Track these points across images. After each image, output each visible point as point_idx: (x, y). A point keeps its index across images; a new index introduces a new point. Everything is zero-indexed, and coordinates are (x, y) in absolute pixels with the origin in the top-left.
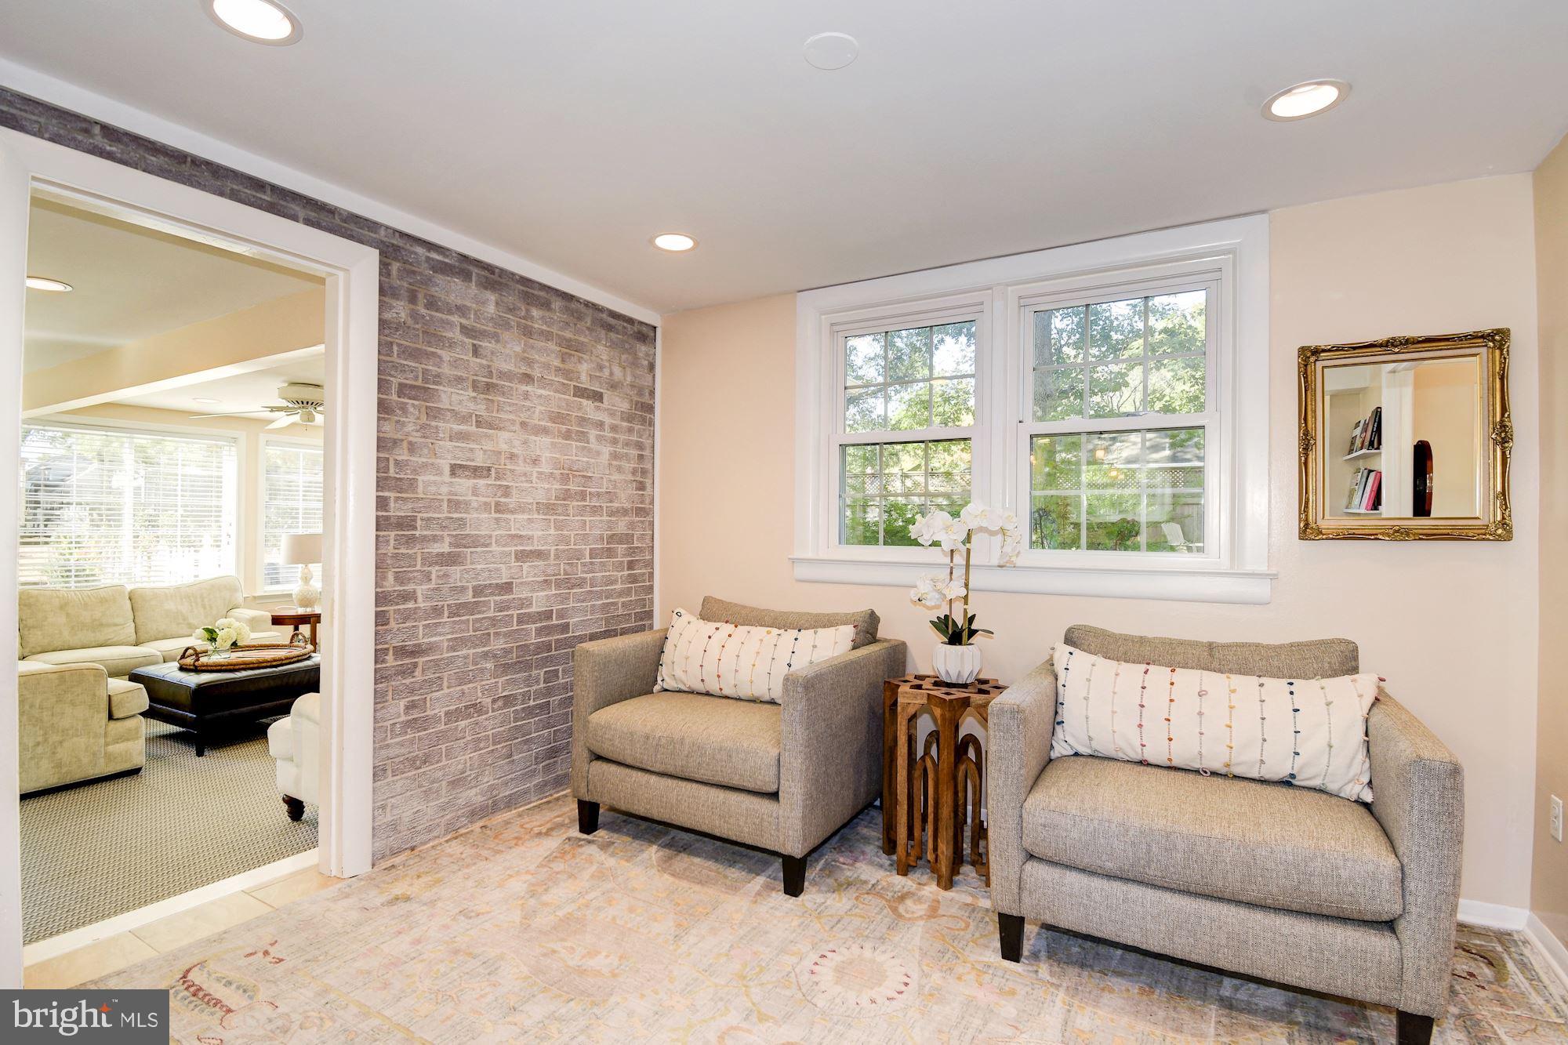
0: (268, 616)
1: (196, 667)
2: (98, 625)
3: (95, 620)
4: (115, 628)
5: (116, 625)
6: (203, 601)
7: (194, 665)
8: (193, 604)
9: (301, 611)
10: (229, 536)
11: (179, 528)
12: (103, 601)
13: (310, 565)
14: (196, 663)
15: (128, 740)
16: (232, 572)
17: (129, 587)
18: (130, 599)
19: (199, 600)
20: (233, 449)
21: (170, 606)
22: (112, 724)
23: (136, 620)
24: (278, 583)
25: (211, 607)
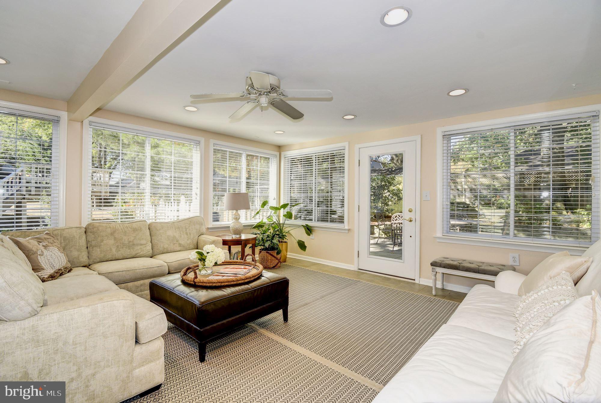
0: (220, 239)
1: (195, 283)
2: (131, 245)
3: (130, 242)
4: (142, 247)
5: (141, 245)
6: (186, 230)
7: (194, 282)
8: (182, 232)
9: (235, 237)
10: (196, 194)
11: (173, 189)
12: (135, 230)
13: (239, 211)
14: (196, 280)
15: (151, 361)
16: (198, 214)
17: (149, 222)
18: (149, 229)
19: (184, 230)
20: (198, 147)
21: (170, 233)
22: (138, 348)
23: (153, 242)
24: (218, 221)
25: (190, 234)
